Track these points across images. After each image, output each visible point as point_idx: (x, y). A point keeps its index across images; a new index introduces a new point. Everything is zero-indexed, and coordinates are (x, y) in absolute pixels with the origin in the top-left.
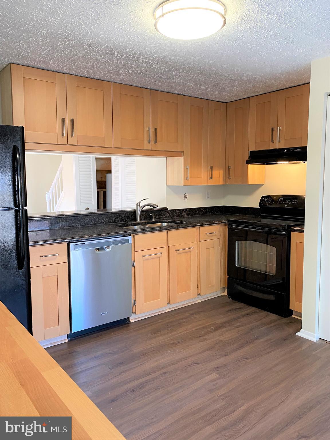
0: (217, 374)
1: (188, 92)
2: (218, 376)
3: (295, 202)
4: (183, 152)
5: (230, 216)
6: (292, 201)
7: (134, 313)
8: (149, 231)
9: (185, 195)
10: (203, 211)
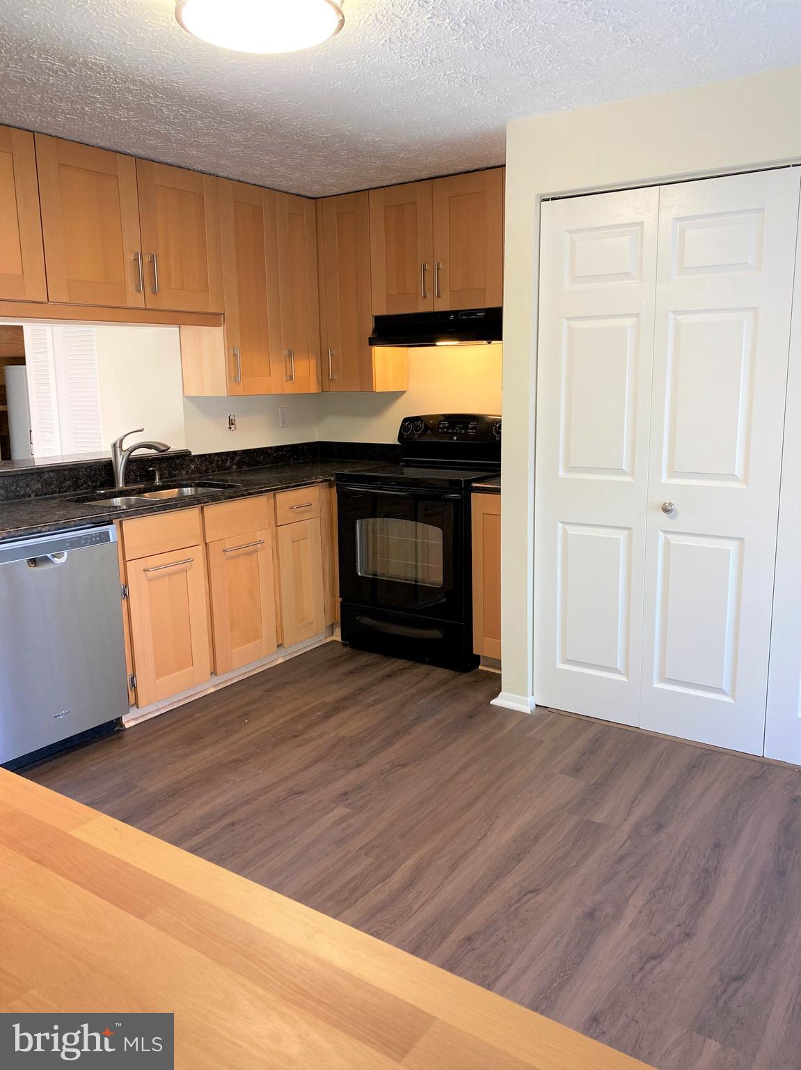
0: (348, 806)
1: (228, 168)
2: (349, 810)
3: (473, 428)
4: (224, 314)
5: (335, 464)
6: (466, 428)
7: (133, 705)
8: (158, 510)
9: (231, 418)
10: (275, 454)
